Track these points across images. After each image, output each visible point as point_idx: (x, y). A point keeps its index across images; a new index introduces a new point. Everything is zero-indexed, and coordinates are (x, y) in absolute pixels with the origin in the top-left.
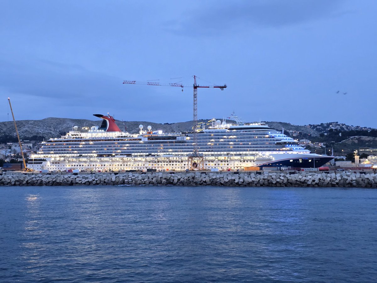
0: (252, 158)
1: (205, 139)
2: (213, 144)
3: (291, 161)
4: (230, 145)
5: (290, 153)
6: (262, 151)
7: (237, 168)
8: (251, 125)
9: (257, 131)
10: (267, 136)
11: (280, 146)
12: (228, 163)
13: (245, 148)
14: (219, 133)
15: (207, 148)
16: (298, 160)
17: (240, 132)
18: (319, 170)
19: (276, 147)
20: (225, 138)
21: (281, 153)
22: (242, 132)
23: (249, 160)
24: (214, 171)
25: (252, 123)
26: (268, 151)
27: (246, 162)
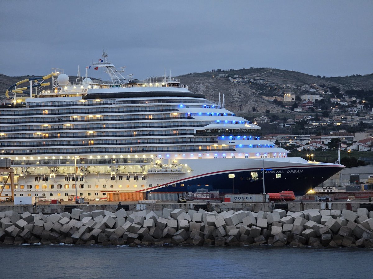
0: (137, 169)
1: (29, 122)
2: (47, 135)
3: (232, 176)
4: (89, 137)
5: (230, 156)
6: (162, 151)
7: (104, 194)
8: (145, 85)
9: (151, 101)
10: (175, 114)
11: (205, 140)
12: (82, 183)
13: (122, 144)
14: (62, 106)
15: (34, 146)
16: (247, 174)
17: (111, 104)
18: (268, 201)
19: (197, 142)
20: (77, 121)
21: (209, 156)
22: (115, 103)
23: (131, 174)
24: (19, 203)
25: (148, 81)
26: (178, 151)
27: (124, 179)
